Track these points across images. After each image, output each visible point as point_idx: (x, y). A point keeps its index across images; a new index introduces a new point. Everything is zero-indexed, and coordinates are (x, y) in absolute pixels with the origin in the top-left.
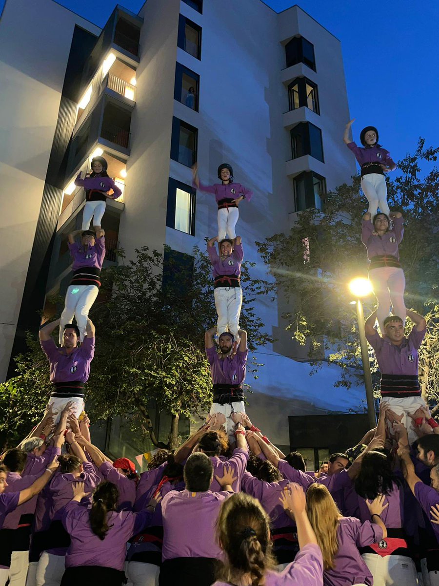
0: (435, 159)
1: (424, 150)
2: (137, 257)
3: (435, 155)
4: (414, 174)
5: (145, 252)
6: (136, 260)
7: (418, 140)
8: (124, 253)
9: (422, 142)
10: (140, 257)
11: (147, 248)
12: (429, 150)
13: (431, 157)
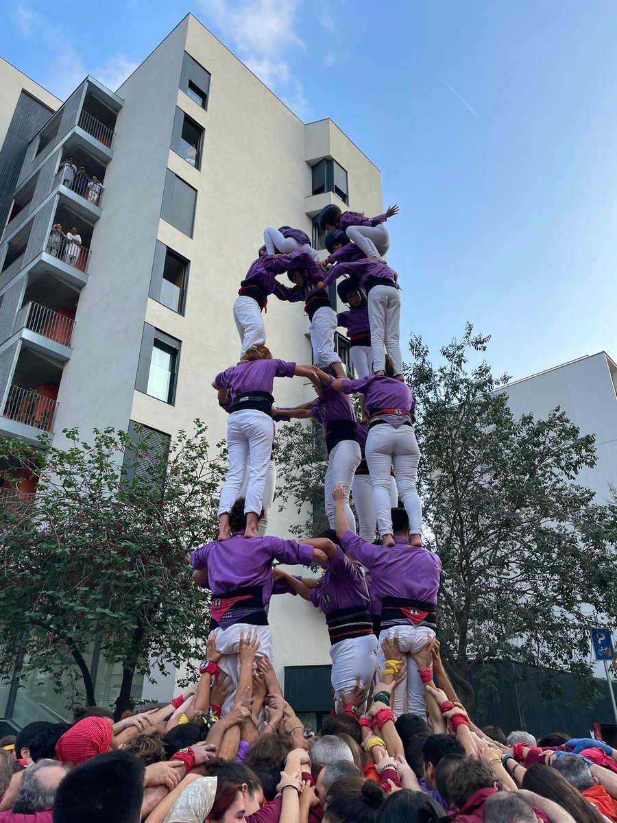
0: (484, 349)
1: (472, 337)
2: (95, 440)
3: (485, 344)
4: (459, 364)
5: (109, 435)
6: (92, 444)
7: (465, 325)
8: (78, 434)
9: (470, 328)
10: (99, 440)
11: (113, 430)
12: (478, 338)
13: (479, 346)
